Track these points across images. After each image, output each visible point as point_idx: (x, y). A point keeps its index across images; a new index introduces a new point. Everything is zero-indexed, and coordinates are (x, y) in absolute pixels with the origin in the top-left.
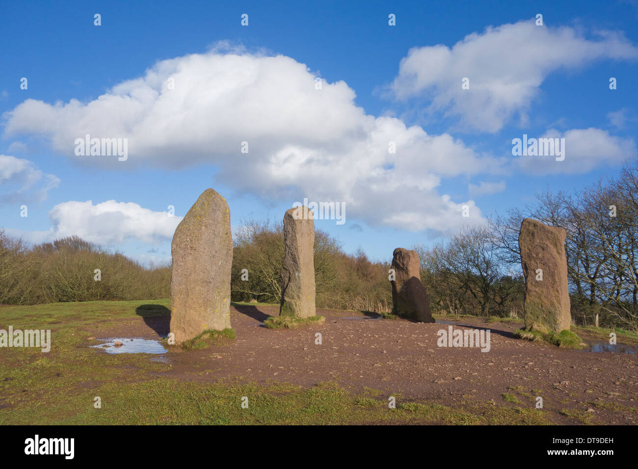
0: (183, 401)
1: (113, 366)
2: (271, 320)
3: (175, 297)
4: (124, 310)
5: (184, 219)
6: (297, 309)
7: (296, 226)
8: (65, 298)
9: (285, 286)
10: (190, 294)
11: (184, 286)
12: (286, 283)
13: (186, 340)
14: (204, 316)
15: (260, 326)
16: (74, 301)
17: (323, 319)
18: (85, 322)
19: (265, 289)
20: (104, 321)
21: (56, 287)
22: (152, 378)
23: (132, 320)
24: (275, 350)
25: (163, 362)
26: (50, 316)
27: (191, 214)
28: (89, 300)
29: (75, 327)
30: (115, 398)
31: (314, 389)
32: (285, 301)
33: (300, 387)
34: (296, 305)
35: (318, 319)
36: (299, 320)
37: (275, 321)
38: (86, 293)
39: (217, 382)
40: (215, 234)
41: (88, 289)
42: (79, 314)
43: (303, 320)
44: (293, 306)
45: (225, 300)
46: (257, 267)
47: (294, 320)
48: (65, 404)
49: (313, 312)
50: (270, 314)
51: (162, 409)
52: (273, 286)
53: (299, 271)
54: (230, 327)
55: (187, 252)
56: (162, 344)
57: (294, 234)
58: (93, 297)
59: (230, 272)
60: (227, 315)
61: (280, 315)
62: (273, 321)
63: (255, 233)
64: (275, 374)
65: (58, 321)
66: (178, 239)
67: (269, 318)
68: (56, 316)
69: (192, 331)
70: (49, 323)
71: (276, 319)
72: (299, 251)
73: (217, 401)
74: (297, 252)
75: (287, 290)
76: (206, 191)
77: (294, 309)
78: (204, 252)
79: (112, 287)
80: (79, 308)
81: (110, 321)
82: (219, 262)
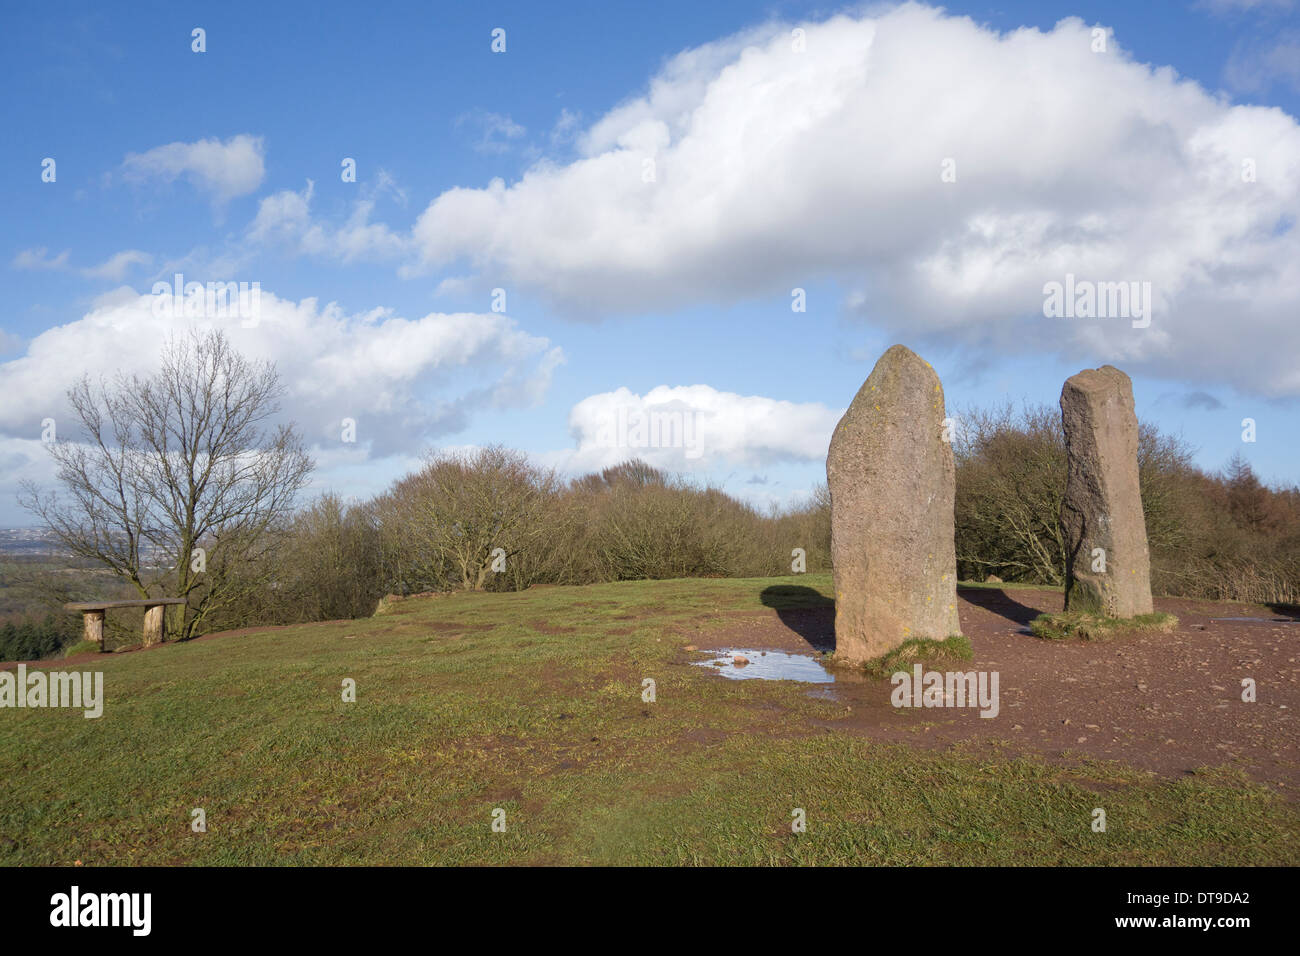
0: (888, 783)
1: (737, 702)
2: (1045, 620)
3: (840, 570)
4: (739, 596)
5: (848, 413)
6: (1106, 597)
7: (1092, 413)
8: (629, 573)
9: (1074, 546)
10: (871, 563)
11: (857, 549)
12: (1076, 539)
13: (869, 659)
14: (903, 610)
15: (1022, 632)
16: (644, 578)
17: (1172, 621)
18: (674, 618)
19: (1012, 553)
20: (708, 616)
21: (612, 551)
22: (817, 732)
23: (758, 615)
24: (1068, 686)
25: (833, 699)
26: (614, 605)
27: (862, 400)
28: (669, 577)
29: (658, 626)
30: (754, 766)
31: (1188, 782)
32: (1077, 580)
33: (1151, 774)
34: (1104, 589)
35: (1160, 621)
36: (1113, 622)
37: (1055, 623)
38: (663, 563)
39: (952, 750)
40: (913, 439)
41: (666, 555)
42: (662, 603)
43: (1123, 622)
44: (1095, 589)
45: (945, 577)
46: (992, 508)
47: (1100, 621)
48: (667, 769)
49: (1146, 604)
50: (1039, 608)
51: (850, 798)
52: (1029, 546)
53: (1106, 513)
54: (959, 633)
55: (859, 479)
56: (822, 664)
57: (1087, 430)
58: (675, 571)
59: (951, 518)
60: (951, 608)
61: (1065, 609)
62: (1049, 623)
63: (982, 435)
64: (1082, 740)
65: (631, 614)
66: (839, 454)
67: (1040, 616)
68: (624, 606)
69: (881, 640)
70: (616, 618)
71: (1058, 618)
72: (1104, 468)
73: (961, 790)
74: (1099, 471)
75: (1079, 555)
76: (888, 351)
77: (1099, 597)
78: (895, 478)
79: (707, 551)
80: (661, 591)
81: (718, 616)
82: (926, 497)
